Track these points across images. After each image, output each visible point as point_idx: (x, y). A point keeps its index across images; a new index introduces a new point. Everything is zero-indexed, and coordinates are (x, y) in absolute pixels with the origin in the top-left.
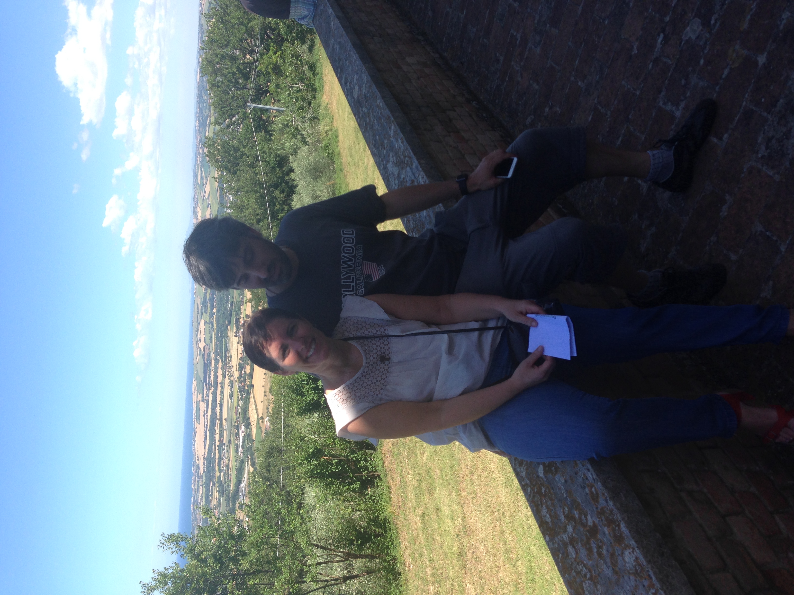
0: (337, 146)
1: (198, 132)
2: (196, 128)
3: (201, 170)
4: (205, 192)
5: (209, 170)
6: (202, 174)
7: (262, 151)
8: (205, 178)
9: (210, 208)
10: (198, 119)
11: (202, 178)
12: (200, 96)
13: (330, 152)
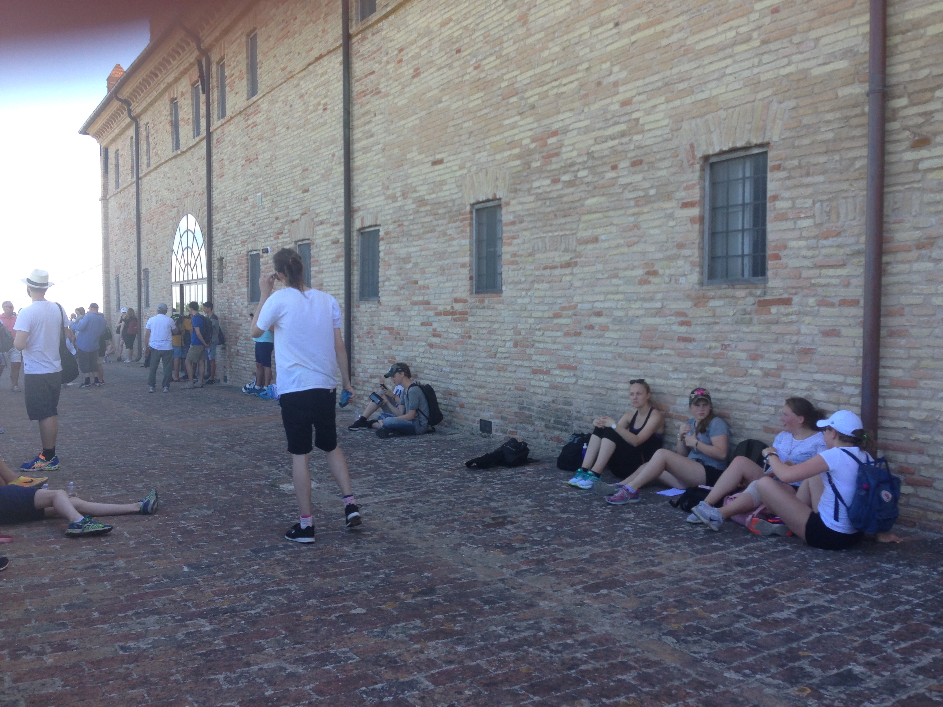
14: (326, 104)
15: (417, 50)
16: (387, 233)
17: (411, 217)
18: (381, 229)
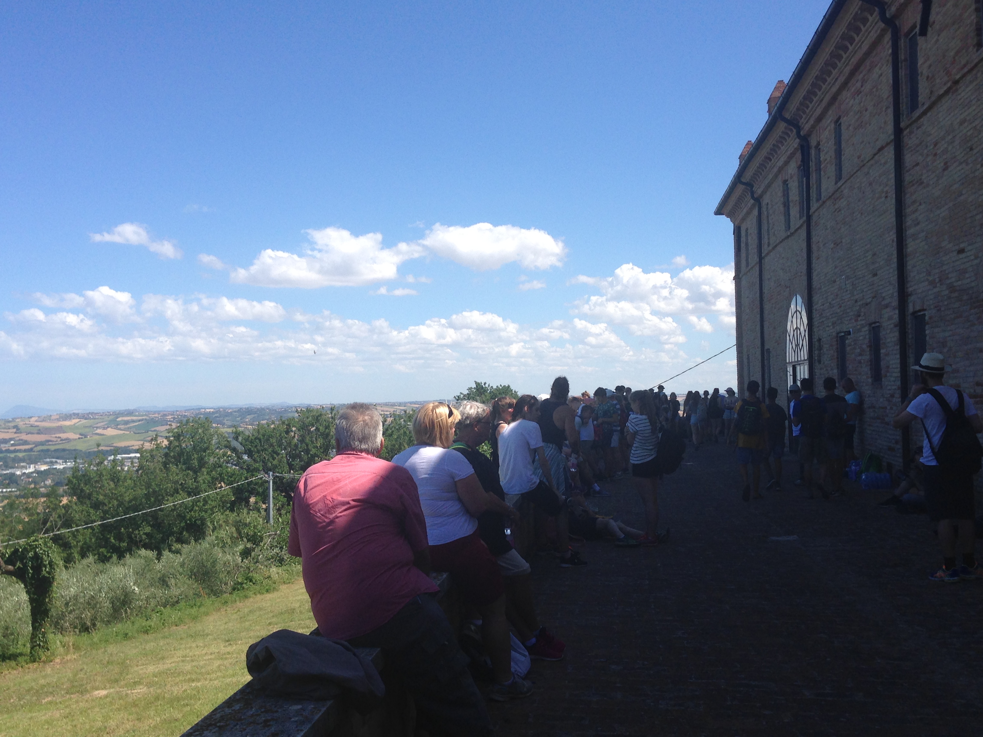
0: (255, 593)
1: (197, 412)
2: (202, 409)
3: (139, 421)
4: (104, 428)
5: (140, 431)
6: (133, 421)
7: (207, 499)
8: (126, 426)
9: (79, 438)
10: (216, 412)
11: (127, 423)
12: (249, 411)
13: (244, 585)
14: (887, 192)
15: (946, 146)
16: (930, 318)
17: (946, 303)
18: (926, 312)
